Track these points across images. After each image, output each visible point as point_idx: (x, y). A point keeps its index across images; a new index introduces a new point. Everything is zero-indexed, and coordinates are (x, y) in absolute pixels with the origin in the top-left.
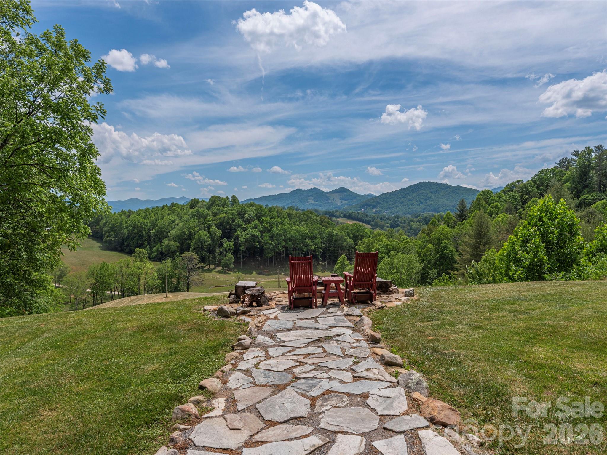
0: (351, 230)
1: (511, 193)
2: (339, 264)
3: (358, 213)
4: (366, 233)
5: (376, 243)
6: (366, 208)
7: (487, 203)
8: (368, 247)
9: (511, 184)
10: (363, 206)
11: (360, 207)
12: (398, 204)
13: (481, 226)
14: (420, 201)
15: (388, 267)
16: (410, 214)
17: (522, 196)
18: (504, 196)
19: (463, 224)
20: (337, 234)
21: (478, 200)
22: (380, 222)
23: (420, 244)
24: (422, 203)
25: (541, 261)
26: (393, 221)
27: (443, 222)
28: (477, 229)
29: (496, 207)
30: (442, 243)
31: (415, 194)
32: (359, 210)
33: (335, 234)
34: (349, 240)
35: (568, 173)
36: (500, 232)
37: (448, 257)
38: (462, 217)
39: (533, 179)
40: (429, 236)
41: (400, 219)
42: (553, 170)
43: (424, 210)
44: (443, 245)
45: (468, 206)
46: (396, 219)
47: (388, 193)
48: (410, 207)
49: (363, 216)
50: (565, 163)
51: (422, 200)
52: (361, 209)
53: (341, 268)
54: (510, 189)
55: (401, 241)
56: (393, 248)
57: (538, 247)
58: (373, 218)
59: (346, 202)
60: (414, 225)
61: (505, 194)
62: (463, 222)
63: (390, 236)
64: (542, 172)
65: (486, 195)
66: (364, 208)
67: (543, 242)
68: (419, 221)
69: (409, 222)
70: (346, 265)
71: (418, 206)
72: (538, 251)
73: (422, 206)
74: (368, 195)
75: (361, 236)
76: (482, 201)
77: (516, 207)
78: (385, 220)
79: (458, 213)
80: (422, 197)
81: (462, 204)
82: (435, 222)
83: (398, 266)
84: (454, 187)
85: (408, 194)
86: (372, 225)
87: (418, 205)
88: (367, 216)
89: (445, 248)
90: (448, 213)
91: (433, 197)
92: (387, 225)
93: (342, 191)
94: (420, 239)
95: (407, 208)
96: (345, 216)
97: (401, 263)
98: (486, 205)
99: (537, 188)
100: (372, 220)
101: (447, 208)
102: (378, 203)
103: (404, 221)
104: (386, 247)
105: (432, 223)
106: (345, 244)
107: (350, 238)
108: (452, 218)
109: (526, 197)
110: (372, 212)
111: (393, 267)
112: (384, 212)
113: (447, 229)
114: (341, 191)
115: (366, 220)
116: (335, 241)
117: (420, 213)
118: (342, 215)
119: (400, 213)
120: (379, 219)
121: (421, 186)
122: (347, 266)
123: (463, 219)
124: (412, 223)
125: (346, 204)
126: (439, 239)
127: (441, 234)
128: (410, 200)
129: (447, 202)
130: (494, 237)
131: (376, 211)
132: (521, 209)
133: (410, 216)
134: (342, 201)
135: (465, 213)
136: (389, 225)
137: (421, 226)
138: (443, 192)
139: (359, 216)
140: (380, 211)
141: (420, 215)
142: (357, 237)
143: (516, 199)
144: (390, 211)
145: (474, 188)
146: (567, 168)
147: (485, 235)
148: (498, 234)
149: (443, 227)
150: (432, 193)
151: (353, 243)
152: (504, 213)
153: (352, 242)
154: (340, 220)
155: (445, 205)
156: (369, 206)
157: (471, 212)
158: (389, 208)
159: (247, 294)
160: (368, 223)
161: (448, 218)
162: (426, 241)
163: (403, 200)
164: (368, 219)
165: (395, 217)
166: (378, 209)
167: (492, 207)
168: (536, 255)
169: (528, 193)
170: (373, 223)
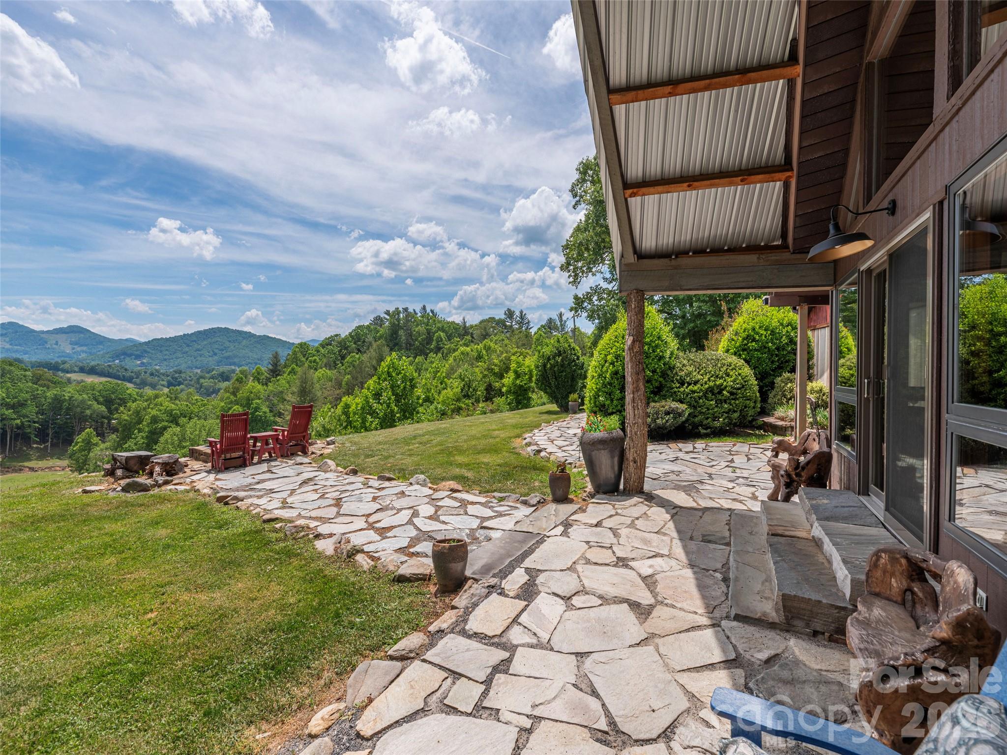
0: (99, 392)
1: (329, 347)
2: (79, 444)
3: (109, 366)
4: (130, 394)
5: (152, 409)
6: (124, 358)
7: (304, 357)
8: (138, 415)
9: (329, 338)
10: (117, 356)
11: (113, 358)
12: (179, 355)
13: (306, 383)
14: (213, 351)
15: (176, 439)
16: (198, 368)
17: (341, 350)
18: (322, 350)
19: (278, 381)
20: (71, 398)
21: (295, 353)
22: (150, 379)
23: (222, 407)
24: (215, 354)
25: (392, 411)
26: (172, 378)
27: (252, 378)
28: (301, 386)
29: (315, 361)
30: (252, 403)
31: (205, 342)
32: (109, 361)
33: (67, 398)
34: (96, 406)
35: (382, 331)
36: (325, 388)
37: (260, 420)
38: (275, 371)
39: (350, 334)
40: (235, 395)
41: (183, 375)
42: (368, 327)
43: (219, 363)
44: (254, 406)
45: (282, 362)
46: (177, 375)
47: (162, 338)
48: (199, 358)
49: (118, 371)
50: (378, 321)
51: (216, 351)
52: (114, 361)
53: (84, 450)
54: (327, 343)
55: (193, 404)
56: (181, 414)
57: (389, 399)
58: (138, 374)
59: (84, 348)
60: (206, 383)
61: (323, 347)
62: (278, 378)
63: (174, 398)
64: (359, 327)
65: (303, 347)
66: (120, 359)
67: (393, 395)
68: (212, 378)
69: (198, 379)
70: (94, 444)
71: (210, 359)
72: (390, 403)
73: (216, 358)
74: (126, 340)
75: (120, 399)
76: (299, 355)
77: (335, 362)
78: (159, 377)
79: (270, 367)
80: (216, 346)
81: (276, 356)
82: (242, 379)
83: (192, 437)
84: (260, 336)
85: (195, 341)
86: (135, 383)
87: (210, 356)
88: (126, 370)
89: (257, 409)
90: (258, 368)
91: (232, 347)
92: (162, 383)
93: (74, 330)
94: (222, 400)
95: (194, 361)
96: (82, 370)
97: (197, 433)
98: (304, 359)
99: (355, 343)
100: (135, 376)
101: (250, 361)
102: (146, 351)
103: (190, 377)
104: (170, 413)
105: (237, 380)
106: (88, 412)
107: (98, 404)
108: (262, 374)
109: (345, 352)
110: (133, 365)
111: (185, 439)
112: (156, 365)
113: (259, 387)
114: (72, 332)
115: (124, 376)
116: (68, 409)
117: (213, 367)
118: (76, 369)
119: (183, 367)
120: (148, 374)
121: (214, 332)
122: (96, 445)
123: (278, 375)
124: (202, 381)
125: (83, 352)
126: (248, 399)
127: (251, 393)
128: (198, 350)
129: (250, 354)
130: (319, 394)
131: (141, 363)
132: (340, 365)
133: (199, 371)
134: (75, 347)
135: (279, 368)
136: (165, 383)
137: (215, 384)
138: (244, 342)
139: (111, 371)
140: (150, 364)
141: (213, 370)
142: (112, 402)
143: (335, 354)
144: (165, 363)
145: (284, 339)
146: (381, 326)
147: (310, 392)
148: (324, 390)
149: (252, 385)
150: (230, 341)
151: (106, 410)
152: (324, 369)
153: (103, 408)
154: (73, 376)
155: (248, 357)
156: (130, 355)
157: (286, 366)
158: (165, 360)
159: (156, 463)
160: (130, 380)
161: (258, 374)
162: (231, 402)
163: (187, 349)
164: (128, 374)
165: (176, 372)
166: (145, 361)
167: (311, 362)
168: (388, 406)
169: (346, 348)
170: (138, 381)
